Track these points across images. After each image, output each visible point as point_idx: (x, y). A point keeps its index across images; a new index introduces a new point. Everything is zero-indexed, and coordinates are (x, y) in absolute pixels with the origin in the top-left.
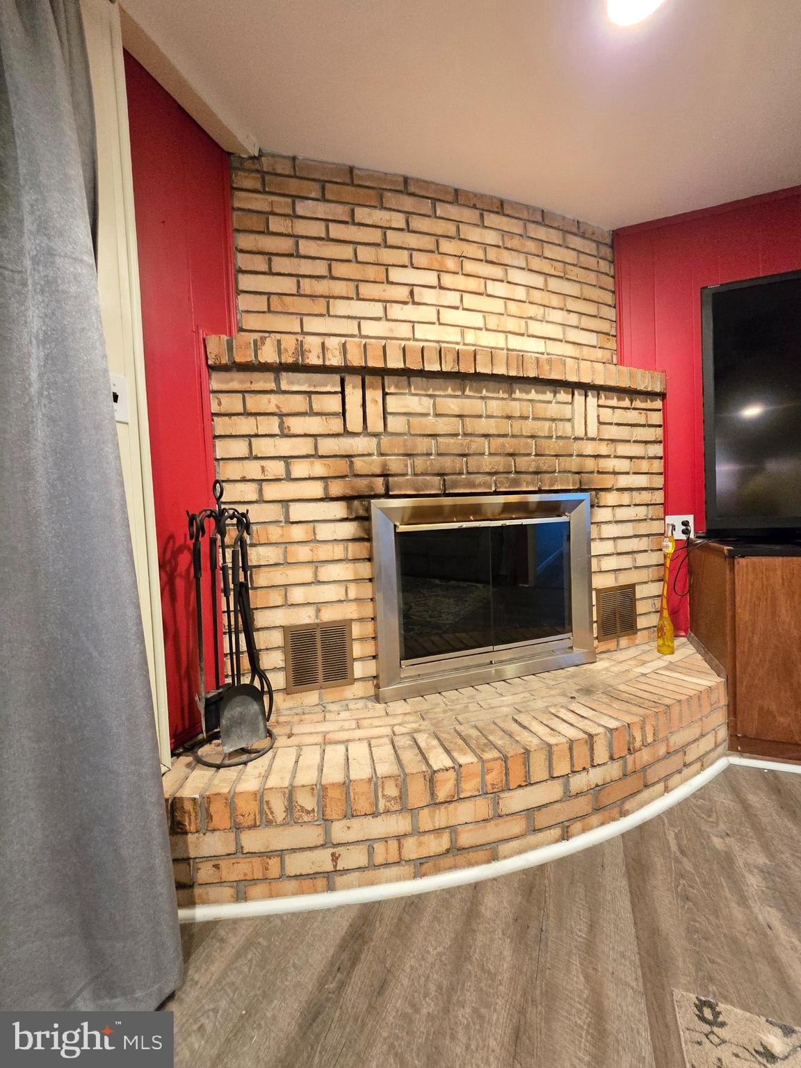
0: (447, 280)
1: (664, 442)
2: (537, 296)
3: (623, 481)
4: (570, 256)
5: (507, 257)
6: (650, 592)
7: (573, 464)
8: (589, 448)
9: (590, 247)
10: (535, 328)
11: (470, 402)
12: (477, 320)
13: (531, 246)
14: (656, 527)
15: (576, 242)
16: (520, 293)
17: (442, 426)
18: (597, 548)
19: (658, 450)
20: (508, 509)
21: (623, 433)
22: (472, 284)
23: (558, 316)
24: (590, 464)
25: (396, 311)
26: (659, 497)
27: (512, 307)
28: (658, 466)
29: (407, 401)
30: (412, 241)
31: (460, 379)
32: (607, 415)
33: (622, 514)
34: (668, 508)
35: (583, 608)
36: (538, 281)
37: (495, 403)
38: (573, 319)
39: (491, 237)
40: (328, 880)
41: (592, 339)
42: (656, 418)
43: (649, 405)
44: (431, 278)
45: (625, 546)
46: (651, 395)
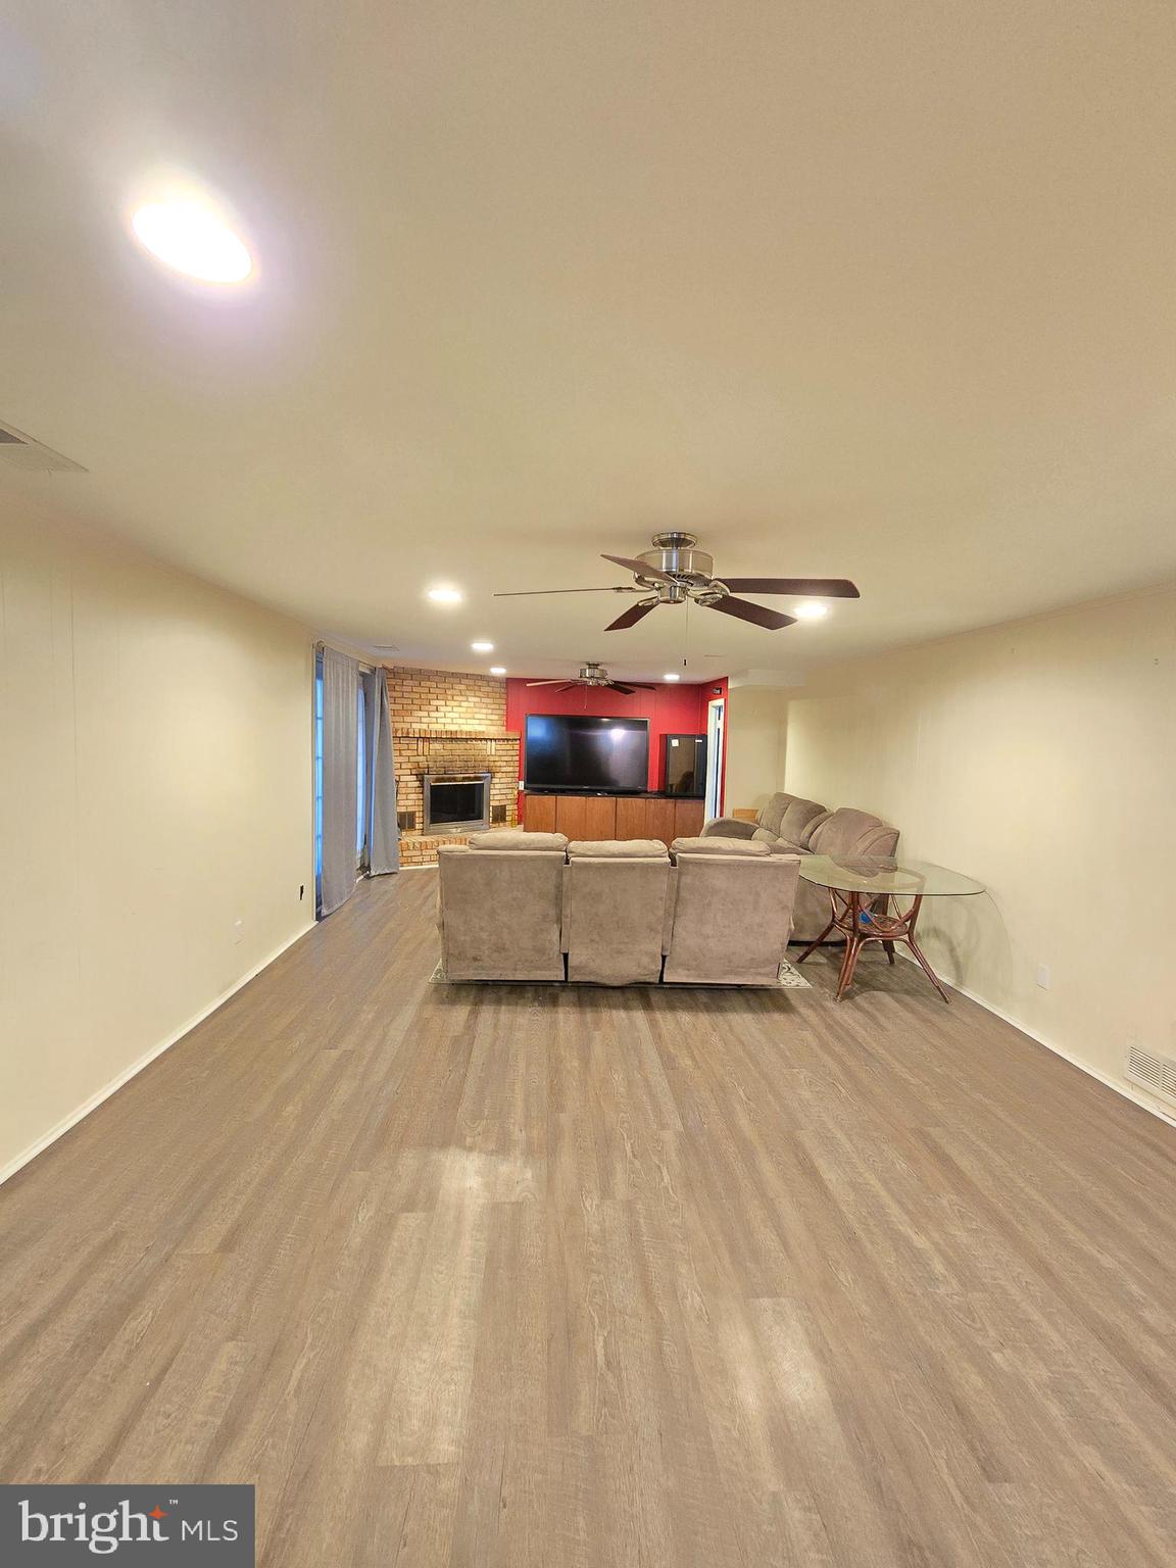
0: (448, 703)
1: (520, 755)
2: (477, 705)
3: (504, 769)
4: (490, 689)
5: (468, 693)
6: (511, 810)
7: (486, 764)
8: (492, 759)
9: (498, 685)
10: (477, 716)
11: (454, 746)
12: (457, 715)
13: (476, 688)
14: (513, 785)
15: (492, 684)
16: (472, 705)
17: (445, 753)
18: (492, 792)
19: (517, 758)
20: (464, 779)
21: (504, 753)
22: (456, 703)
23: (484, 711)
24: (492, 764)
25: (432, 714)
26: (517, 775)
27: (469, 710)
28: (517, 764)
29: (437, 746)
30: (438, 691)
31: (452, 739)
32: (498, 747)
33: (503, 780)
34: (520, 779)
35: (488, 814)
36: (479, 699)
37: (462, 746)
38: (490, 711)
39: (463, 687)
40: (421, 863)
41: (496, 717)
42: (517, 747)
43: (514, 742)
44: (443, 703)
45: (503, 791)
46: (516, 740)
